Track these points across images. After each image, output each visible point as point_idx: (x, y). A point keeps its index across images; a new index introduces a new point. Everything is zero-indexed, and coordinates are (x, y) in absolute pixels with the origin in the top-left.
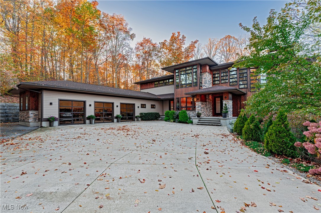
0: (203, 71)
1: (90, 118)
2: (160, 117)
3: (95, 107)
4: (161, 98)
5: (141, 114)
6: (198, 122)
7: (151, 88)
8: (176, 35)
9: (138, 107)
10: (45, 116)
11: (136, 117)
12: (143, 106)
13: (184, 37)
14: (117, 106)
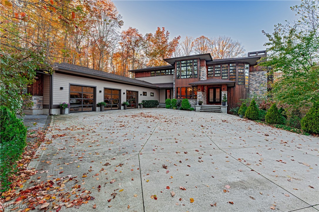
0: (202, 65)
1: (100, 105)
2: (158, 105)
3: (105, 94)
5: (143, 101)
6: (201, 110)
7: (147, 77)
8: (161, 30)
9: (141, 95)
10: (55, 102)
11: (140, 105)
12: (145, 94)
13: (168, 33)
14: (124, 93)
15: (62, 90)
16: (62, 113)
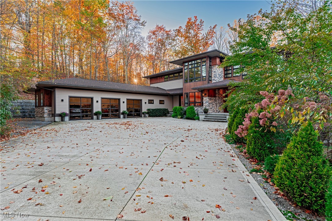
0: (213, 63)
1: (97, 114)
3: (102, 104)
4: (171, 93)
5: (148, 110)
6: (205, 119)
7: (160, 82)
8: (193, 20)
9: (146, 103)
10: (58, 112)
11: (143, 113)
12: (151, 102)
13: (202, 22)
14: (124, 102)
15: (63, 102)
16: (62, 120)
